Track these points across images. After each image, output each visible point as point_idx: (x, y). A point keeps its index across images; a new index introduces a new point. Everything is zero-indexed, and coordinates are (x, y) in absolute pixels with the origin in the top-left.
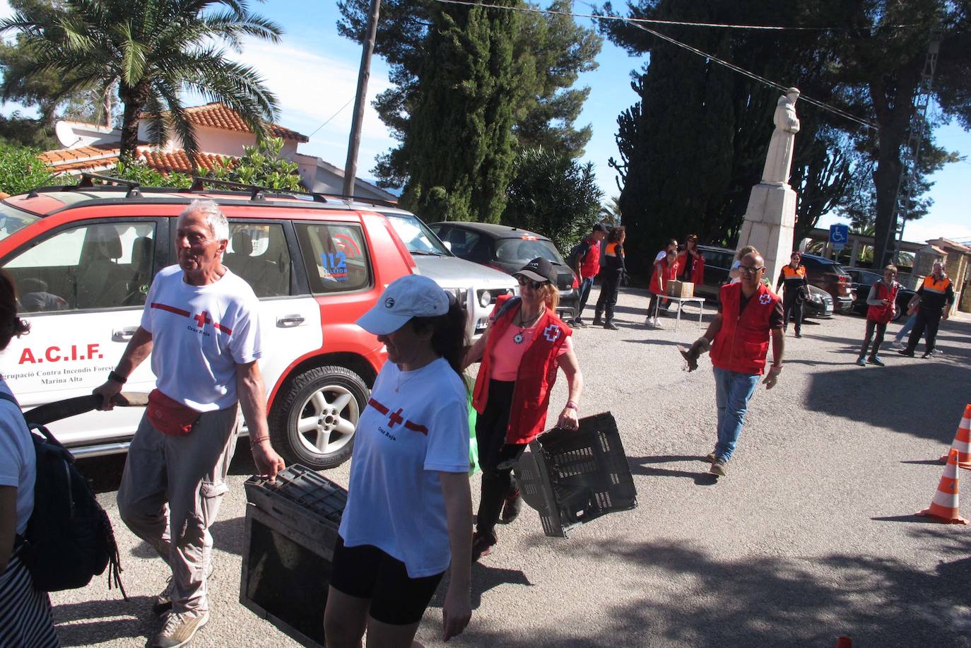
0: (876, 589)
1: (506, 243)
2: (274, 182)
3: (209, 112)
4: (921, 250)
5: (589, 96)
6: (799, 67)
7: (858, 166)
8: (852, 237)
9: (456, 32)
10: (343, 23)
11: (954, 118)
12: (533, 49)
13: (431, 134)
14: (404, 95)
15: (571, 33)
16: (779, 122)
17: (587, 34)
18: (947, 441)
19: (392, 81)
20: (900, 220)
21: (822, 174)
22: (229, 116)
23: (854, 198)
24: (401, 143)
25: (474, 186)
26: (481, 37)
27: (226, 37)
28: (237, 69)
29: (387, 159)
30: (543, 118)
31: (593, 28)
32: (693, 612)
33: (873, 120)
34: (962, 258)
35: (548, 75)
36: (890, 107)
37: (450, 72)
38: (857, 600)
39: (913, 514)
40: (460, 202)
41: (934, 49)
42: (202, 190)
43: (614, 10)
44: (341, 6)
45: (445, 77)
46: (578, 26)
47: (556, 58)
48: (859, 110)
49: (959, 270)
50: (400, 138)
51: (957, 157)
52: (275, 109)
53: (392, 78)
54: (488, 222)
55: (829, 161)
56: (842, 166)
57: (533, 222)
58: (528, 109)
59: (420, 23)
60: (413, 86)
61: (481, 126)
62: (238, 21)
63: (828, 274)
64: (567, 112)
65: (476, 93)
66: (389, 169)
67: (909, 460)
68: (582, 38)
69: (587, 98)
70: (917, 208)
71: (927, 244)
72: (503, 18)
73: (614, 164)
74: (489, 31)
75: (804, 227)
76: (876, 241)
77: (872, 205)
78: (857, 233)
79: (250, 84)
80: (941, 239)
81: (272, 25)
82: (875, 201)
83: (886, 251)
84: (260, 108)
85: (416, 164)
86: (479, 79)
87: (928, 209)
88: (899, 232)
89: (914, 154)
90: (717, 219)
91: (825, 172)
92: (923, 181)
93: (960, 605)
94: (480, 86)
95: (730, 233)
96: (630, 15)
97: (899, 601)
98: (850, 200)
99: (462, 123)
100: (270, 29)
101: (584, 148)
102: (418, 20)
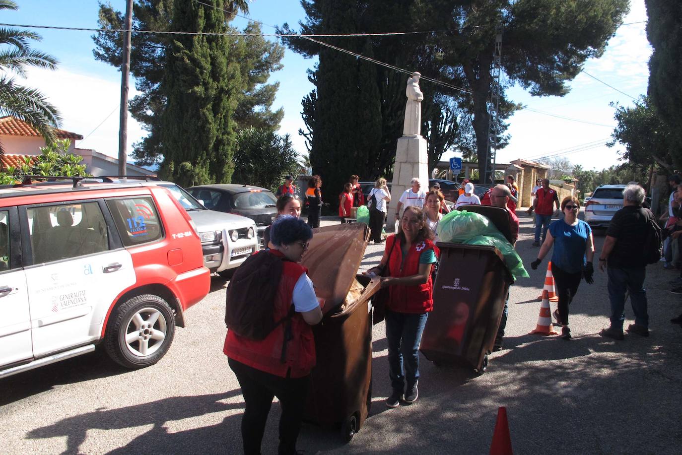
0: (513, 381)
1: (240, 196)
2: (67, 171)
3: (3, 124)
4: (508, 168)
5: (279, 88)
6: (417, 57)
7: (462, 118)
8: (464, 165)
9: (186, 53)
10: (97, 50)
11: (516, 81)
12: (237, 59)
13: (176, 126)
14: (148, 99)
15: (262, 46)
16: (410, 95)
17: (273, 46)
18: (541, 287)
19: (138, 90)
20: (492, 150)
21: (440, 126)
22: (19, 125)
23: (462, 139)
24: (150, 133)
25: (210, 159)
26: (203, 56)
27: (13, 67)
28: (25, 91)
29: (141, 146)
30: (249, 106)
31: (277, 42)
32: (408, 415)
33: (467, 88)
34: (533, 170)
35: (249, 76)
36: (477, 78)
37: (185, 81)
38: (504, 390)
39: (527, 333)
40: (202, 171)
41: (499, 39)
42: (31, 184)
43: (290, 29)
44: (94, 39)
45: (181, 85)
46: (267, 41)
47: (253, 64)
48: (458, 82)
49: (532, 178)
50: (149, 130)
51: (521, 107)
52: (58, 118)
53: (138, 87)
54: (224, 183)
55: (443, 116)
56: (452, 119)
57: (254, 179)
58: (238, 101)
59: (154, 47)
60: (154, 92)
61: (210, 117)
62: (22, 56)
63: (453, 191)
64: (265, 100)
65: (205, 95)
66: (143, 152)
67: (520, 301)
68: (270, 48)
69: (278, 89)
70: (502, 142)
71: (511, 164)
72: (218, 41)
73: (303, 133)
74: (208, 50)
75: (433, 161)
76: (479, 165)
77: (474, 142)
78: (466, 162)
79: (36, 101)
80: (519, 159)
81: (48, 58)
82: (475, 140)
83: (486, 171)
84: (46, 118)
85: (168, 148)
86: (205, 85)
87: (508, 141)
88: (492, 158)
89: (495, 107)
90: (376, 163)
91: (442, 124)
92: (503, 124)
93: (561, 381)
94: (206, 89)
95: (385, 171)
96: (301, 30)
97: (527, 386)
98: (459, 141)
99: (198, 116)
100: (48, 60)
101: (280, 124)
102: (153, 44)
